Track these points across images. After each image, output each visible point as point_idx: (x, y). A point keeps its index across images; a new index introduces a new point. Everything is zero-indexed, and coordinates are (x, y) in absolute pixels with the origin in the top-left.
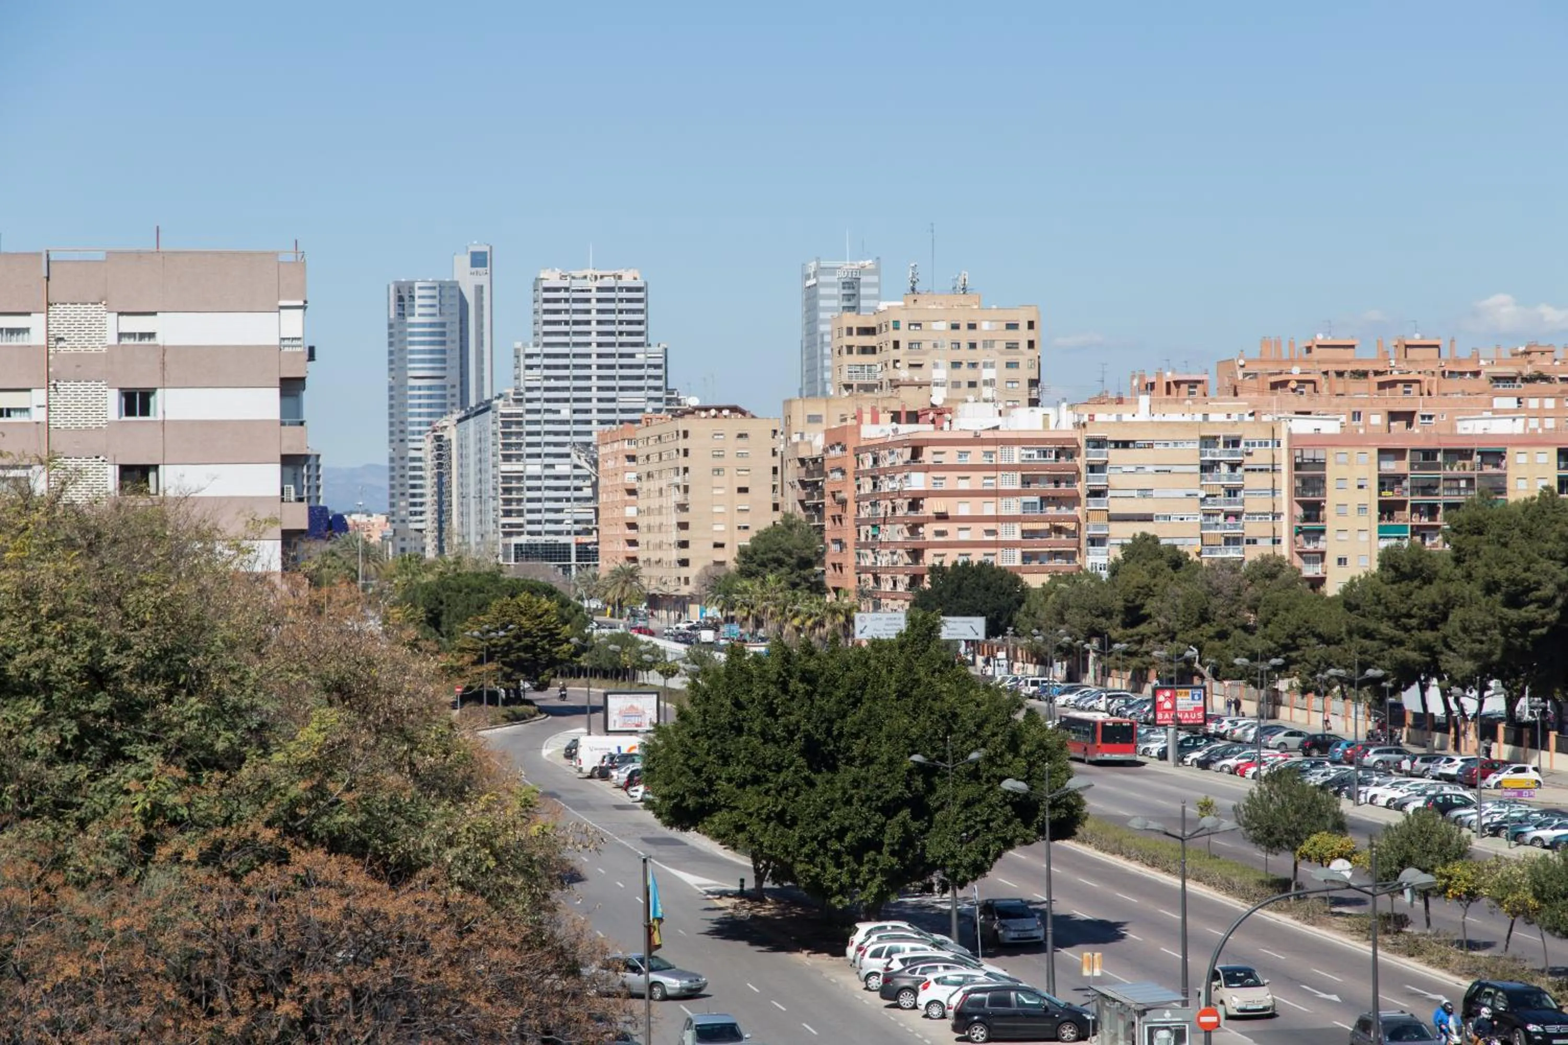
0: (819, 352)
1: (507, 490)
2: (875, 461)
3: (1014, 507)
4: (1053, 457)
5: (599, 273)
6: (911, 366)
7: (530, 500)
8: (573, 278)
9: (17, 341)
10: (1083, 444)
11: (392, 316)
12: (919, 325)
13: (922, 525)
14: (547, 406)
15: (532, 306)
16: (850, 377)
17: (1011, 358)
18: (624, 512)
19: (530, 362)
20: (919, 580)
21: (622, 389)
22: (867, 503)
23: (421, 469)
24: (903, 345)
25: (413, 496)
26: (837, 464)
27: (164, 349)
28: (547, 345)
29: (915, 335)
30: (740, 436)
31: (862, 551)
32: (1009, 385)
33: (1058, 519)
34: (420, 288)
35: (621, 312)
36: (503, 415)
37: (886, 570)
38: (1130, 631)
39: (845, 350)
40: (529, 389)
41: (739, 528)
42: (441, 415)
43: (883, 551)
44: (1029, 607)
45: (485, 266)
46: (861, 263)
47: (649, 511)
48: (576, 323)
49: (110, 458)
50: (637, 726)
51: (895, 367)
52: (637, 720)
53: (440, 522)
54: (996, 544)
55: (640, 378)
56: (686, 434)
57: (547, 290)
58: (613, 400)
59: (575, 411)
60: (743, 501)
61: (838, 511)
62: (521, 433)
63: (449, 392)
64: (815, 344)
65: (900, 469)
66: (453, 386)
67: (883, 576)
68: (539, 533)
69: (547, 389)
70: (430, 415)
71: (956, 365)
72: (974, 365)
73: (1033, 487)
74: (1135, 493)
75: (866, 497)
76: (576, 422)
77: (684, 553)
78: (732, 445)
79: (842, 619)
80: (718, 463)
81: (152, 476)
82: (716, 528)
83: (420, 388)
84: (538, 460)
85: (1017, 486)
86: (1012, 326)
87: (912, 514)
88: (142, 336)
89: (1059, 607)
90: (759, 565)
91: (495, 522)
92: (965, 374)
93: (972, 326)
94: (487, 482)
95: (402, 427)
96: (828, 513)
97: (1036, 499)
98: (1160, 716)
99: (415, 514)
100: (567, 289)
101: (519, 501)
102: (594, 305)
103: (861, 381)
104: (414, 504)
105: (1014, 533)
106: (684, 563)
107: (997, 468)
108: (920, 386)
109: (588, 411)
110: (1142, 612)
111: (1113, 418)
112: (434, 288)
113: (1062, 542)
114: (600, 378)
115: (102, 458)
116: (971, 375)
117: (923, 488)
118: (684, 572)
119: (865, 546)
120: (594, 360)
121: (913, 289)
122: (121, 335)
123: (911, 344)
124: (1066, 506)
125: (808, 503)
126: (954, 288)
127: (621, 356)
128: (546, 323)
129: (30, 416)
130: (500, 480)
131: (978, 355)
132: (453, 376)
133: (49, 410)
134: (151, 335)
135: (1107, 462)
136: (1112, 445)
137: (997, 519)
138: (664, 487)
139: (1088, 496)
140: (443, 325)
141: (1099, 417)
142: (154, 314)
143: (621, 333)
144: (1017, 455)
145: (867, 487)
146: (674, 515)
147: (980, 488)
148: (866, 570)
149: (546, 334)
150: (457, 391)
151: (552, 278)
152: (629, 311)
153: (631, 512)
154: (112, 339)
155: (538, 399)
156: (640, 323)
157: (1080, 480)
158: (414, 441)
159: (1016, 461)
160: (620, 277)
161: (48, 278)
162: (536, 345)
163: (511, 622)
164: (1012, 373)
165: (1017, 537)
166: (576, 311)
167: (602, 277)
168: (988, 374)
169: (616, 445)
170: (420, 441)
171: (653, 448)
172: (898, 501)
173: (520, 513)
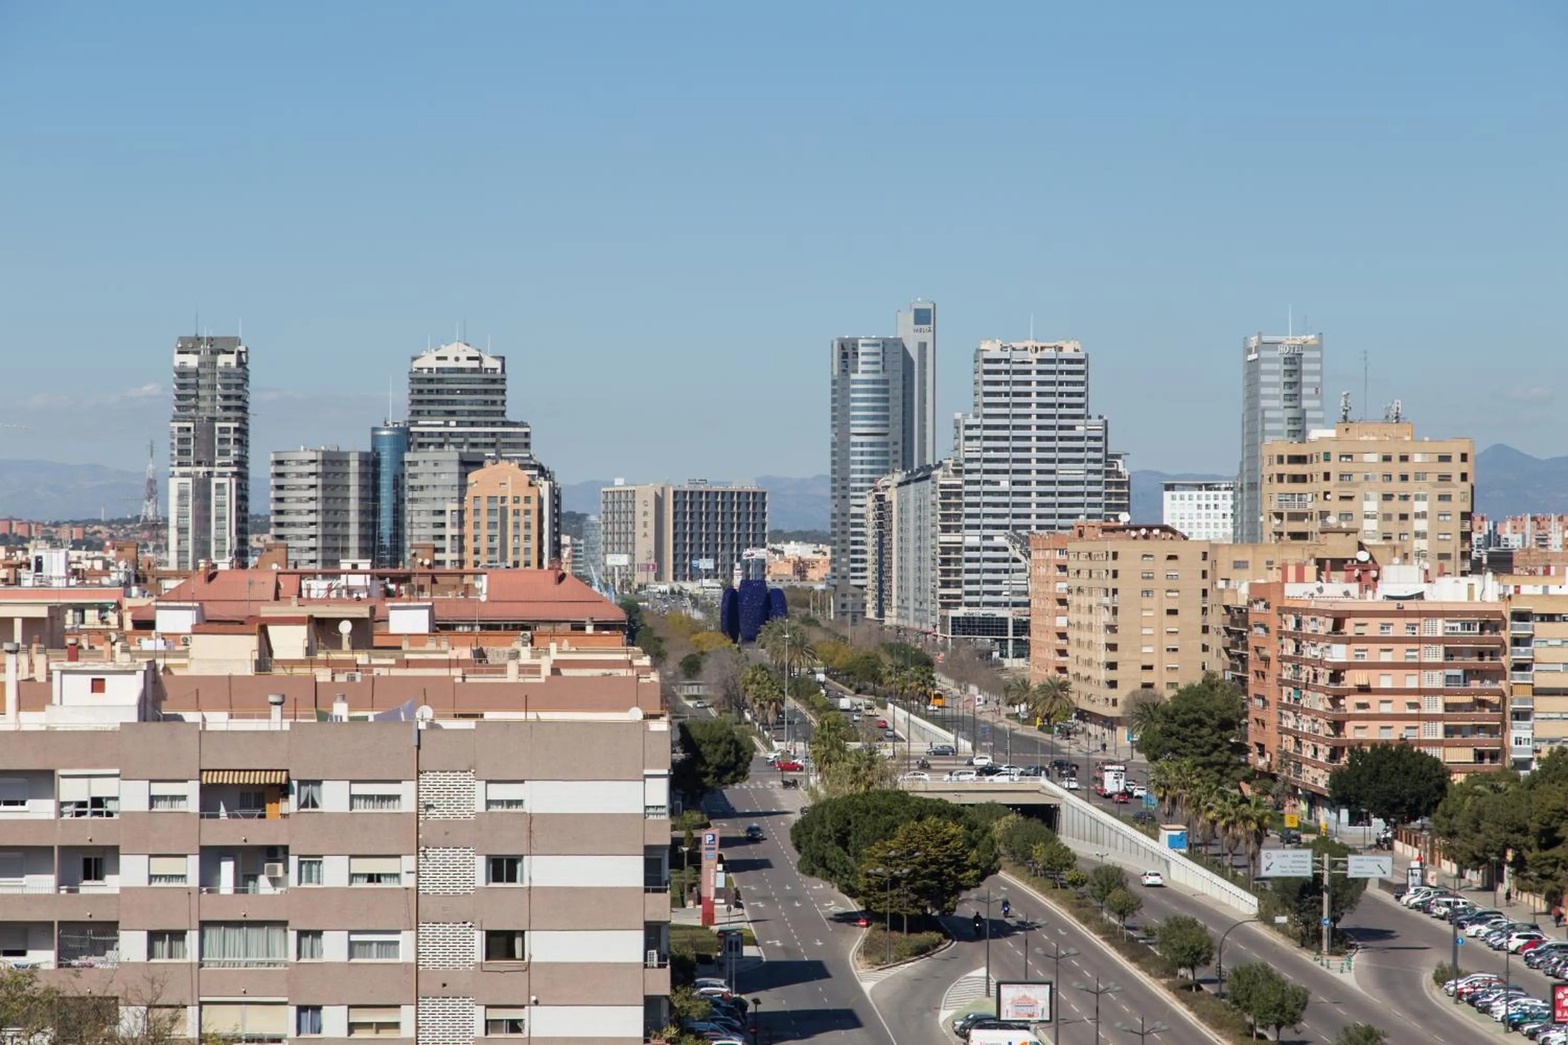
0: (1260, 428)
1: (945, 561)
2: (1299, 623)
3: (1437, 680)
4: (1478, 630)
5: (1039, 345)
6: (1342, 498)
7: (968, 571)
8: (1014, 349)
9: (387, 808)
10: (1508, 616)
11: (836, 373)
12: (1350, 456)
13: (1343, 697)
14: (986, 477)
15: (972, 378)
16: (1281, 506)
17: (1444, 491)
18: (1055, 622)
19: (969, 433)
20: (1339, 752)
21: (1061, 461)
22: (1290, 665)
23: (862, 525)
24: (1334, 477)
25: (855, 552)
26: (1261, 620)
27: (531, 817)
28: (986, 416)
29: (1346, 467)
30: (1170, 558)
31: (1284, 712)
32: (1442, 518)
33: (1482, 692)
34: (863, 345)
35: (1061, 384)
36: (942, 486)
37: (1307, 736)
38: (1545, 854)
39: (1275, 478)
40: (968, 460)
41: (1168, 650)
42: (886, 472)
43: (1304, 717)
44: (1446, 807)
45: (929, 323)
46: (1304, 337)
47: (1079, 626)
48: (1016, 394)
49: (477, 925)
50: (1030, 1016)
51: (1325, 499)
52: (1029, 1010)
53: (881, 582)
54: (1418, 717)
55: (1080, 450)
56: (1115, 556)
57: (987, 361)
58: (1052, 472)
59: (1014, 483)
60: (1172, 623)
61: (1261, 667)
62: (960, 505)
63: (891, 449)
64: (1256, 432)
65: (1323, 639)
66: (895, 443)
67: (1304, 742)
68: (977, 604)
69: (987, 460)
70: (872, 472)
71: (1387, 497)
72: (1405, 498)
73: (1457, 660)
74: (1561, 667)
75: (1289, 659)
76: (1015, 494)
77: (1112, 675)
78: (1161, 567)
79: (1254, 826)
80: (1148, 585)
81: (518, 941)
82: (1145, 650)
83: (862, 445)
84: (977, 532)
85: (1440, 659)
86: (1445, 459)
87: (1332, 686)
88: (510, 803)
89: (1473, 814)
90: (1180, 725)
91: (933, 592)
92: (1396, 506)
93: (1404, 459)
94: (926, 549)
95: (844, 483)
96: (1252, 668)
97: (1459, 672)
98: (1559, 1013)
99: (855, 570)
100: (1007, 361)
101: (958, 572)
102: (1034, 376)
103: (1292, 510)
104: (855, 561)
105: (1436, 706)
106: (1113, 684)
107: (1420, 640)
108: (1348, 533)
109: (1027, 483)
110: (1557, 835)
111: (1539, 591)
112: (878, 345)
113: (1486, 716)
114: (1039, 450)
115: (469, 924)
116: (1403, 507)
117: (1345, 660)
118: (1112, 693)
119: (1287, 707)
120: (1034, 432)
121: (1345, 418)
122: (489, 803)
123: (1342, 476)
124: (1489, 679)
125: (1232, 651)
126: (1387, 417)
127: (1061, 428)
128: (987, 394)
129: (399, 882)
130: (939, 550)
131: (1411, 487)
132: (896, 432)
133: (418, 876)
134: (519, 803)
135: (1532, 636)
136: (1538, 619)
137: (1420, 692)
138: (1094, 606)
139: (1513, 669)
140: (886, 382)
141: (1526, 589)
142: (522, 782)
143: (1061, 405)
144: (1439, 628)
145: (1290, 650)
146: (1103, 635)
147: (1403, 660)
148: (1287, 731)
149: (986, 405)
150: (899, 448)
151: (993, 349)
152: (1068, 383)
153: (1061, 622)
154: (480, 807)
155: (978, 471)
156: (1080, 395)
157: (1505, 653)
158: (856, 497)
159: (1440, 634)
160: (1061, 349)
161: (419, 747)
162: (976, 416)
163: (918, 849)
164: (1444, 506)
165: (1440, 710)
166: (1016, 383)
167: (1042, 348)
168: (1420, 506)
169: (1048, 553)
170: (862, 497)
171: (1083, 564)
172: (1320, 670)
173: (958, 584)
